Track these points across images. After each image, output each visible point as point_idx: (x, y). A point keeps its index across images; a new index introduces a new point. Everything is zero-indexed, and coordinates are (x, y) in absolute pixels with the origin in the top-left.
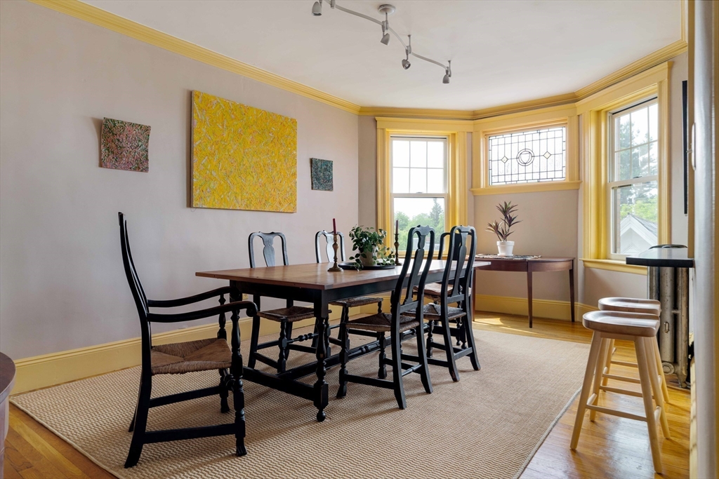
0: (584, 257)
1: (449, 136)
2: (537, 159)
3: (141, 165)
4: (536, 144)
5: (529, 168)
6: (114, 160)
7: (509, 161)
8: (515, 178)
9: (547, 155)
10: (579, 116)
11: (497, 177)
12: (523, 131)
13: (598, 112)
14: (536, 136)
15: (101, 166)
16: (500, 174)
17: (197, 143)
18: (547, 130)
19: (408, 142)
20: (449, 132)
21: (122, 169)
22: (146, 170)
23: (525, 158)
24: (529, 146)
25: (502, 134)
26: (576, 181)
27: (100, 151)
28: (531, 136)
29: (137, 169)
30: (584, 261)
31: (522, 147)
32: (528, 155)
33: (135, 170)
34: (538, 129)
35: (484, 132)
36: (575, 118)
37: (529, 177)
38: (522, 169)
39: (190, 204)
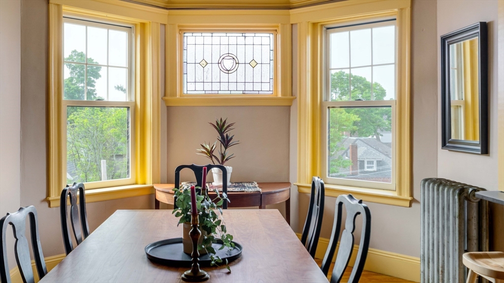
0: (300, 182)
1: (136, 25)
2: (241, 67)
4: (241, 49)
5: (232, 77)
7: (209, 66)
8: (216, 87)
9: (253, 64)
10: (292, 25)
11: (193, 84)
12: (226, 31)
13: (314, 25)
14: (241, 40)
16: (197, 80)
18: (253, 35)
19: (84, 27)
20: (138, 21)
23: (228, 64)
24: (232, 50)
25: (202, 31)
26: (289, 97)
28: (234, 38)
30: (298, 186)
31: (224, 50)
32: (232, 61)
34: (243, 31)
35: (179, 26)
36: (289, 27)
37: (233, 87)
38: (224, 77)
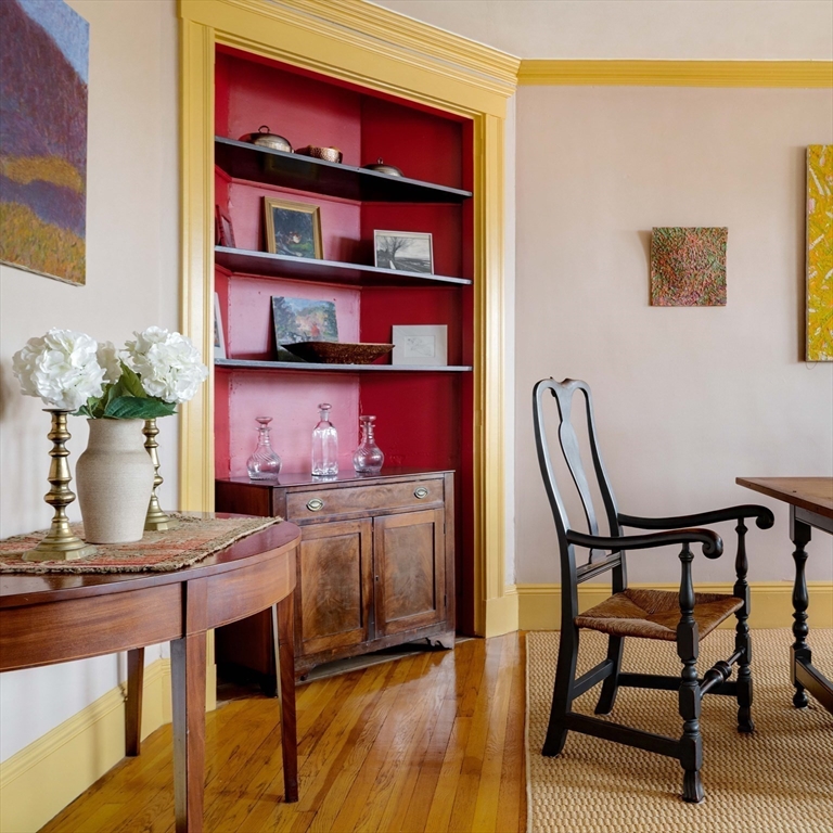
3: (714, 294)
6: (670, 292)
15: (651, 304)
17: (816, 242)
21: (682, 305)
22: (722, 302)
27: (651, 280)
29: (709, 302)
33: (703, 304)
39: (803, 357)
